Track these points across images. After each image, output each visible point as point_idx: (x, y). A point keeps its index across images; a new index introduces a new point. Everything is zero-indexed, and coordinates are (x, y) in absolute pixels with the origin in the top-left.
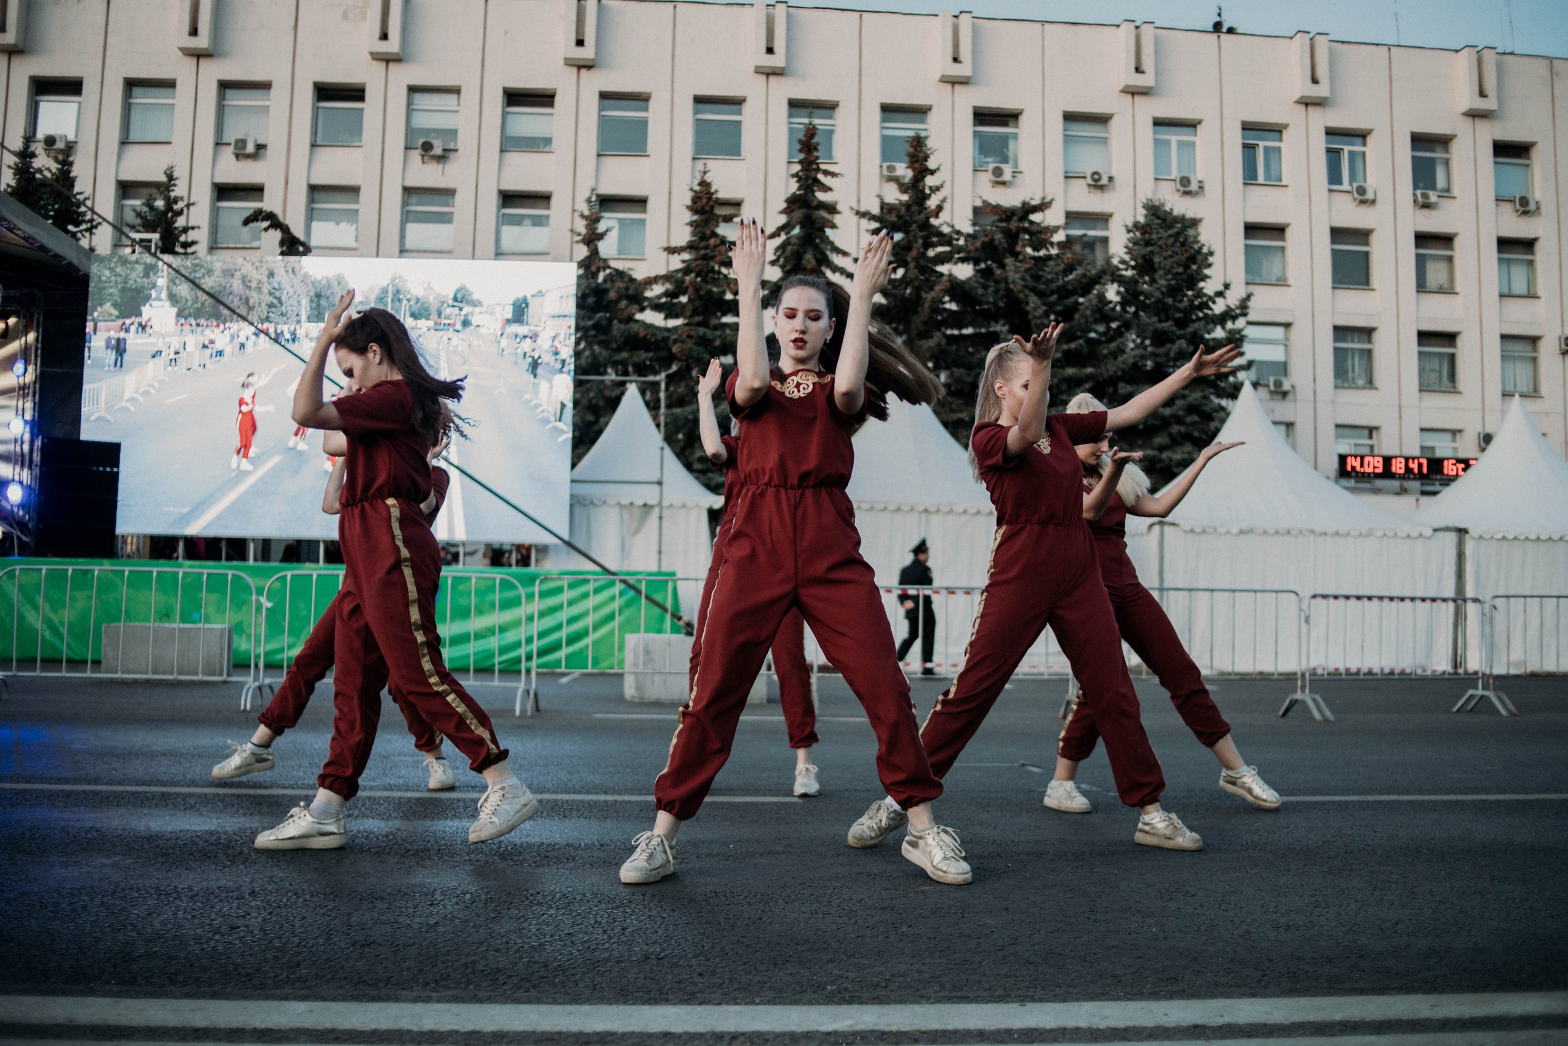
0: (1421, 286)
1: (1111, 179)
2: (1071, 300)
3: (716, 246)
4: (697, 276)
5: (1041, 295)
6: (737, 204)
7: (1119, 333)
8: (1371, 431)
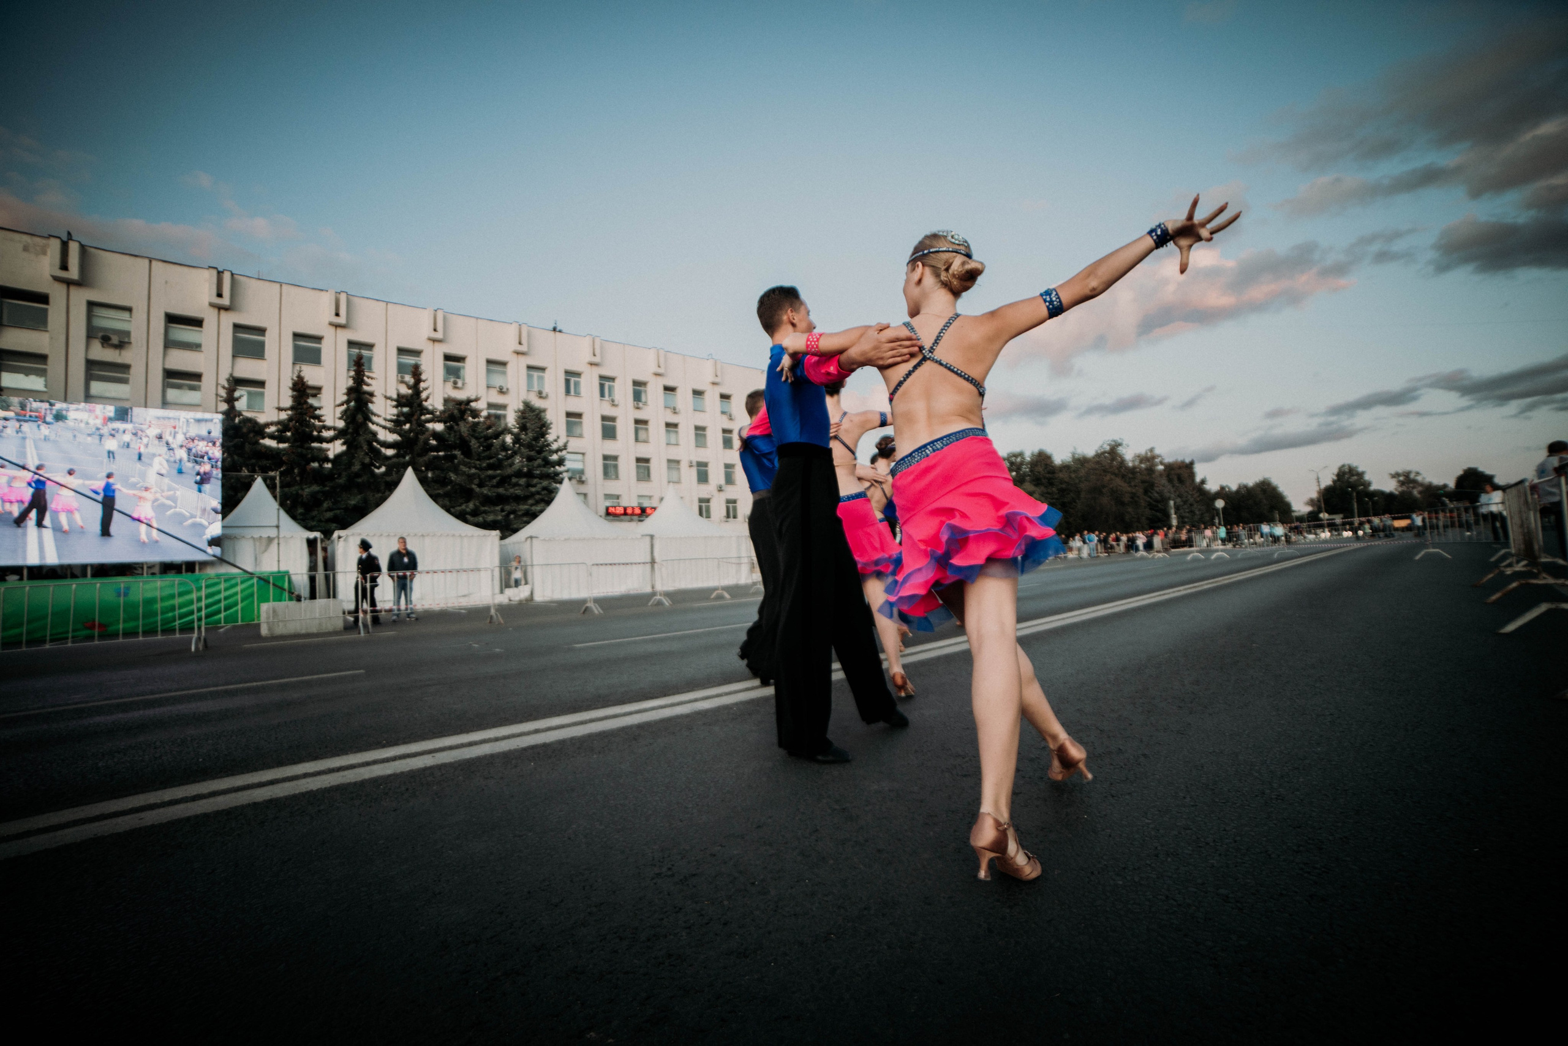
0: (637, 440)
1: (508, 389)
2: (490, 441)
3: (307, 408)
4: (296, 422)
5: (477, 438)
6: (319, 389)
7: (512, 456)
8: (618, 497)
